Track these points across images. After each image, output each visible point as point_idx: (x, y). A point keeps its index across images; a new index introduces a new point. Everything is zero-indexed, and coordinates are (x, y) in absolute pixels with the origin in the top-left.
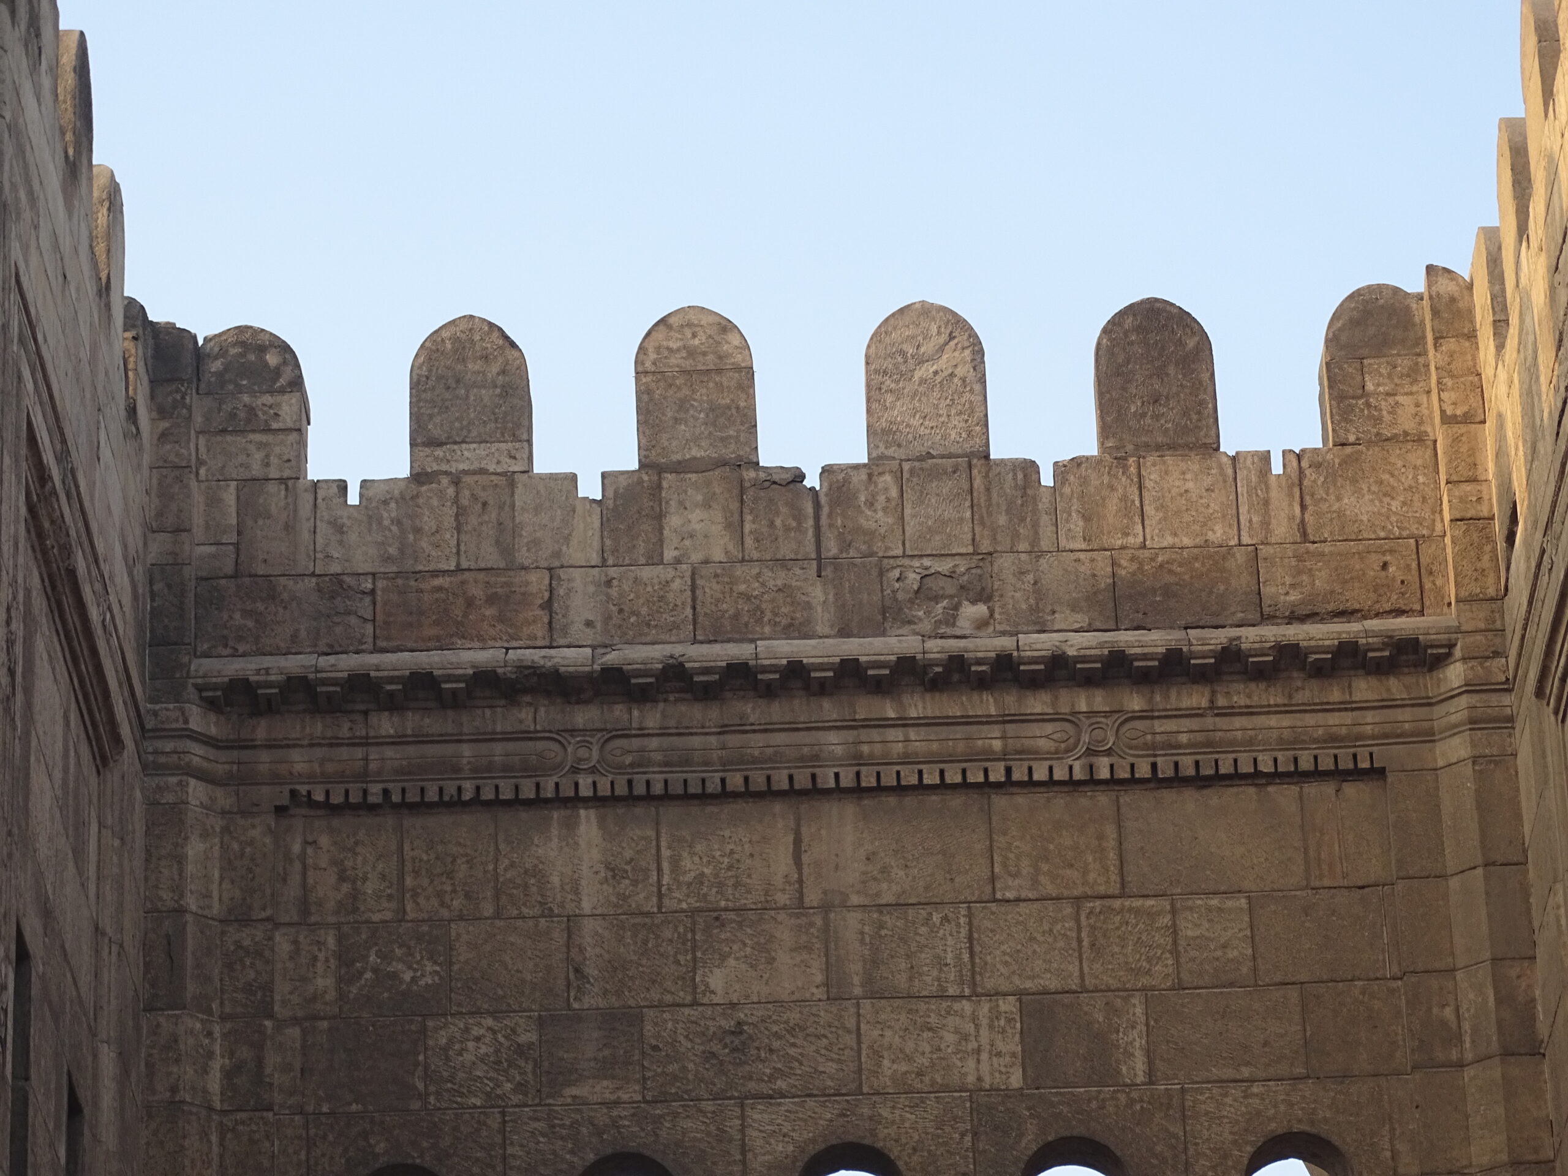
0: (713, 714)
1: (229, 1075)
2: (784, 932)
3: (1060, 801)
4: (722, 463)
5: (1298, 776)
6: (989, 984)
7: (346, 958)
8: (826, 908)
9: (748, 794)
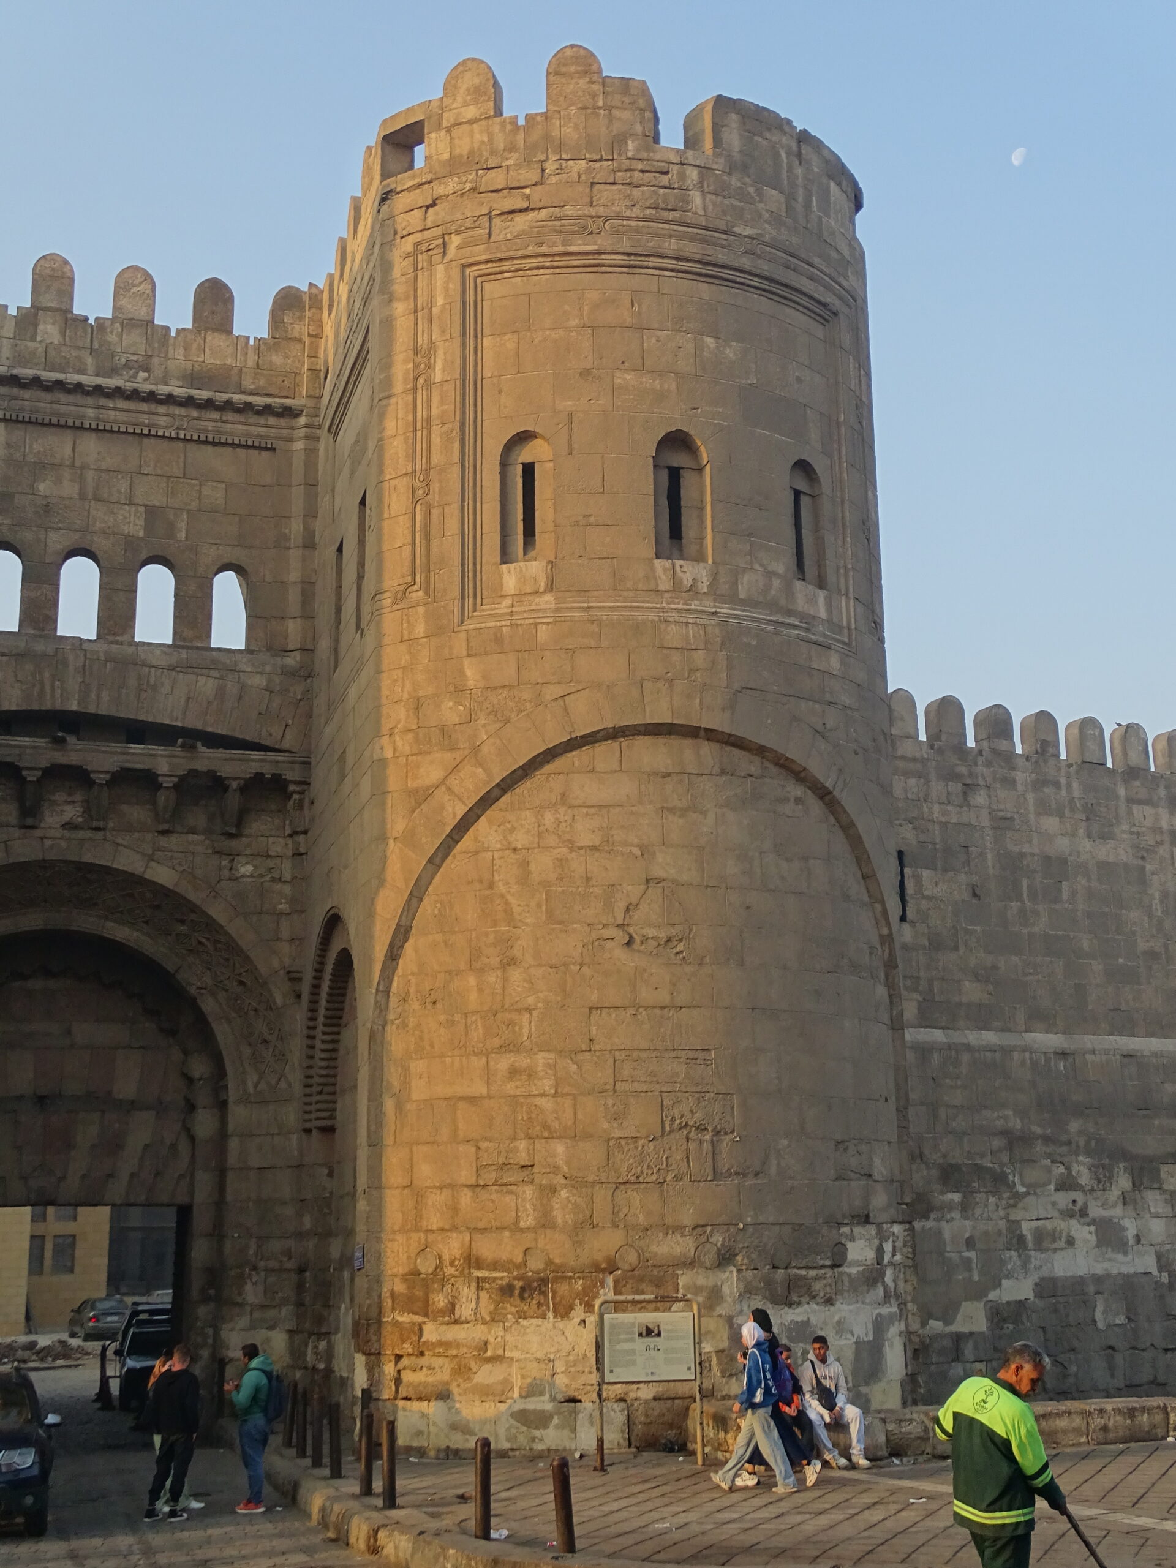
0: (48, 396)
2: (67, 474)
3: (166, 444)
4: (60, 310)
5: (246, 447)
6: (136, 501)
8: (82, 468)
9: (58, 425)
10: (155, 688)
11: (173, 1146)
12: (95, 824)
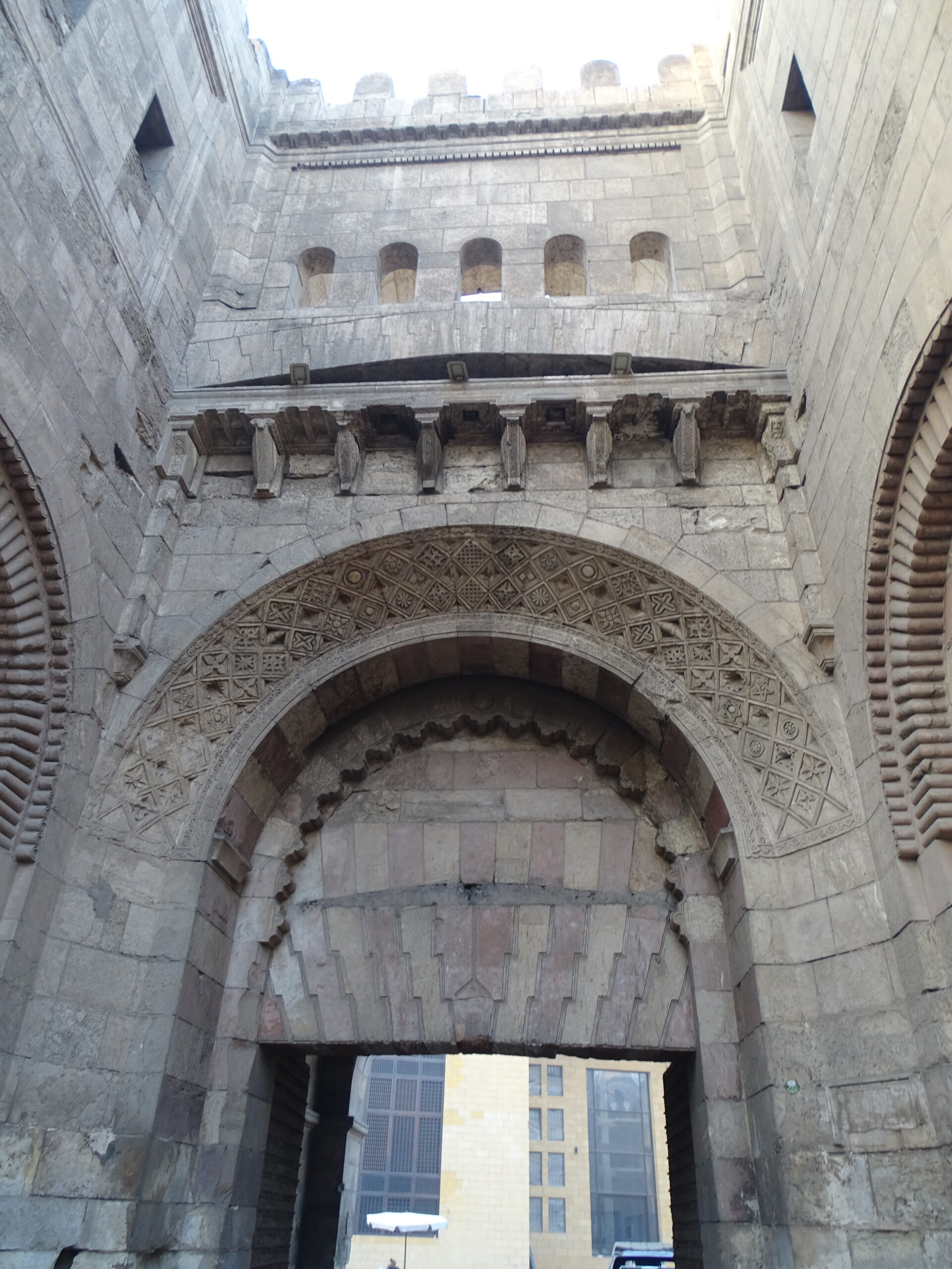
1: (261, 225)
2: (464, 191)
3: (563, 160)
4: (455, 94)
5: (649, 149)
6: (537, 200)
7: (309, 201)
8: (479, 185)
9: (454, 160)
10: (572, 325)
11: (657, 956)
12: (510, 481)
